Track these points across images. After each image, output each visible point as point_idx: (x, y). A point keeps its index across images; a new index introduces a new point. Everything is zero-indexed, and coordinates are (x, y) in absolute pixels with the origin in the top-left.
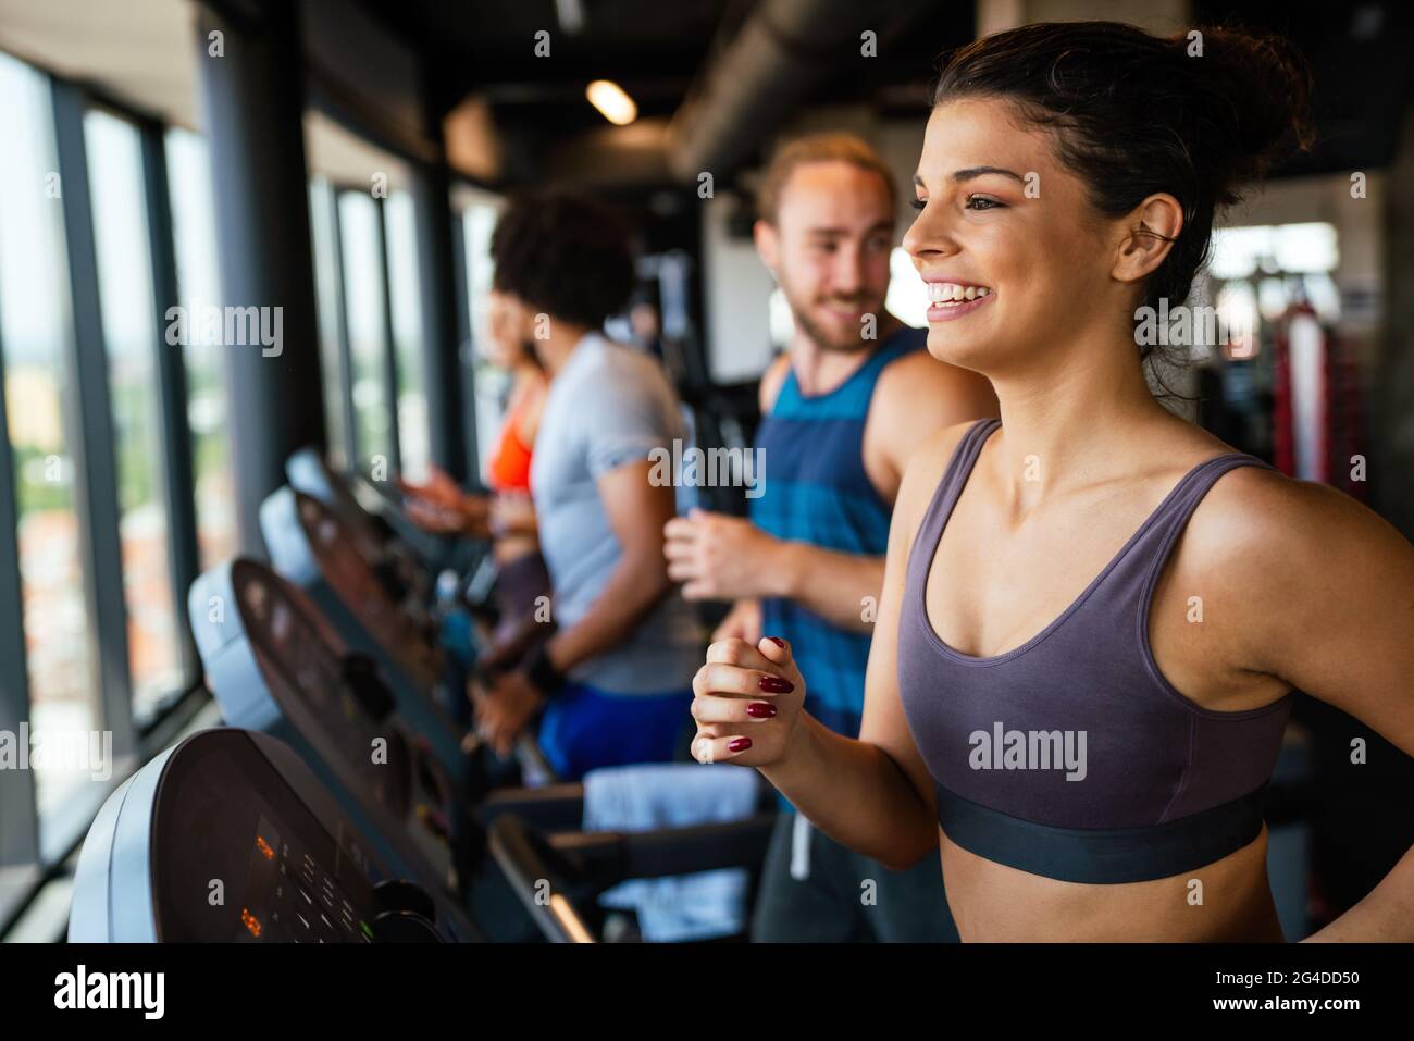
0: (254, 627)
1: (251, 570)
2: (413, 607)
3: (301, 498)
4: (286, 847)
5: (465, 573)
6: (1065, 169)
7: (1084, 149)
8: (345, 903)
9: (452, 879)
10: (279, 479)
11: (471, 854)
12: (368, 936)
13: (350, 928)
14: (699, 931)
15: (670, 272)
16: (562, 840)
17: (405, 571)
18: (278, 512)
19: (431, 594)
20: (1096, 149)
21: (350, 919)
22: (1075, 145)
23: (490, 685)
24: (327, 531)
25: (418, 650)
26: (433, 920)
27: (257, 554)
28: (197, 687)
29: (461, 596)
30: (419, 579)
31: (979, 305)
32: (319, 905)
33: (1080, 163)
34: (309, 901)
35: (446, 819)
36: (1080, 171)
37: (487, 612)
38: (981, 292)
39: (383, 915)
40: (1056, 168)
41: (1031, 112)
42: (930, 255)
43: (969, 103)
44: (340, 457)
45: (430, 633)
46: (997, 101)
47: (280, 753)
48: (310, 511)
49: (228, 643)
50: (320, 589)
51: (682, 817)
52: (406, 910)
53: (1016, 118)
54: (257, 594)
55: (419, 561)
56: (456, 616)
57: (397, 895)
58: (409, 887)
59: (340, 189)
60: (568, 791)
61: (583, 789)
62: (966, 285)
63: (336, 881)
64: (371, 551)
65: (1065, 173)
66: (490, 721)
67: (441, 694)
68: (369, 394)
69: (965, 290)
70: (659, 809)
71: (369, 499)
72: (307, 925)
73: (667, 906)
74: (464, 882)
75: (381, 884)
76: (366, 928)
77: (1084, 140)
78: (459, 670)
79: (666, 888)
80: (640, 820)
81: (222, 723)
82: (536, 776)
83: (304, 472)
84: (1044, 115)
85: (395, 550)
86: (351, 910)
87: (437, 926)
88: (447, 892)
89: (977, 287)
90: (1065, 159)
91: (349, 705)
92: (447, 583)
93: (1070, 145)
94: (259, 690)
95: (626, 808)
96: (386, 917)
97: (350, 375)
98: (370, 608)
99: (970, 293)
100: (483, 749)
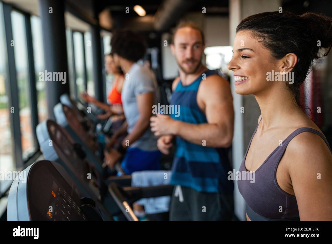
0: (52, 136)
1: (51, 123)
2: (91, 132)
3: (64, 106)
4: (60, 189)
5: (103, 124)
6: (265, 48)
7: (270, 43)
8: (74, 202)
9: (99, 197)
10: (58, 101)
11: (104, 191)
12: (79, 210)
13: (75, 208)
14: (159, 211)
15: (154, 52)
16: (126, 189)
17: (89, 124)
18: (58, 109)
19: (95, 130)
20: (273, 43)
21: (75, 206)
22: (268, 42)
23: (109, 152)
24: (70, 114)
25: (92, 143)
26: (95, 206)
27: (52, 119)
28: (38, 151)
29: (102, 130)
30: (92, 126)
31: (245, 81)
32: (67, 203)
33: (269, 46)
34: (65, 202)
35: (98, 183)
36: (269, 48)
37: (109, 134)
38: (246, 78)
39: (83, 205)
40: (262, 47)
41: (256, 33)
42: (233, 69)
43: (242, 32)
44: (73, 96)
45: (95, 139)
46: (248, 31)
47: (58, 166)
48: (66, 109)
49: (46, 140)
50: (68, 128)
51: (155, 184)
52: (89, 204)
53: (252, 35)
54: (53, 128)
55: (92, 121)
56: (101, 135)
57: (86, 201)
58: (89, 199)
59: (73, 31)
60: (128, 177)
61: (131, 176)
62: (242, 77)
63: (72, 197)
64: (80, 119)
65: (265, 49)
66: (109, 160)
67: (97, 153)
68: (80, 82)
69: (242, 78)
70: (150, 181)
71: (80, 106)
72: (65, 207)
73: (152, 205)
74: (102, 198)
75: (82, 198)
76: (79, 208)
77: (269, 40)
78: (102, 148)
79: (151, 200)
80: (145, 184)
81: (44, 159)
82: (120, 174)
83: (64, 99)
84: (259, 34)
85: (86, 119)
86: (75, 204)
87: (96, 208)
88: (98, 200)
89: (245, 77)
90: (265, 45)
91: (75, 155)
92: (99, 127)
93: (266, 42)
94: (53, 151)
95: (142, 181)
96: (84, 206)
97: (76, 77)
98: (80, 132)
99: (243, 78)
100: (107, 167)
